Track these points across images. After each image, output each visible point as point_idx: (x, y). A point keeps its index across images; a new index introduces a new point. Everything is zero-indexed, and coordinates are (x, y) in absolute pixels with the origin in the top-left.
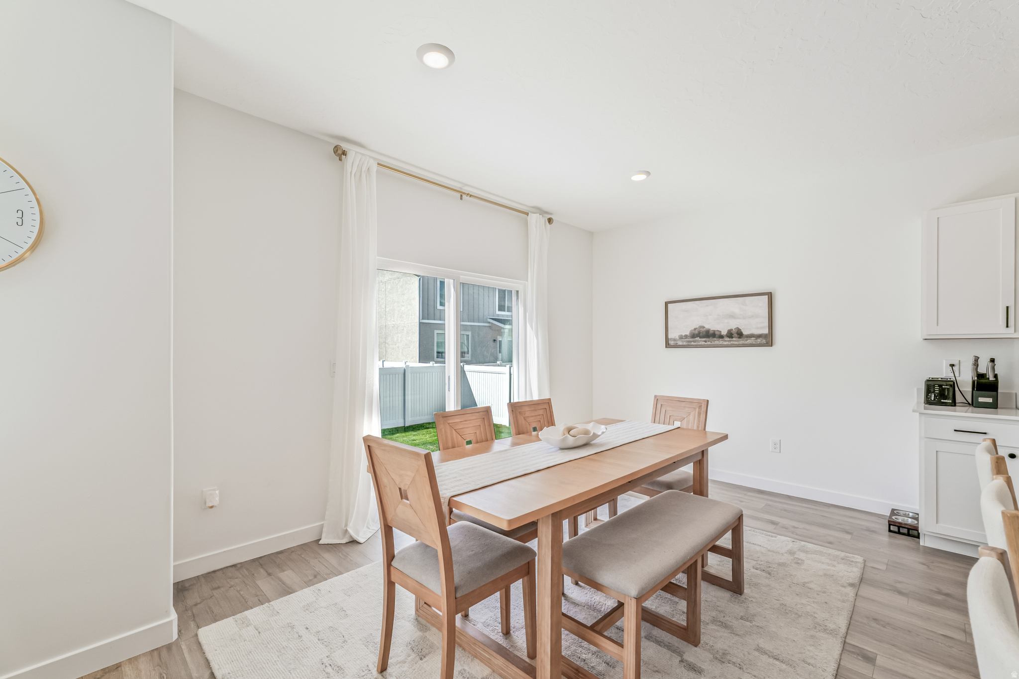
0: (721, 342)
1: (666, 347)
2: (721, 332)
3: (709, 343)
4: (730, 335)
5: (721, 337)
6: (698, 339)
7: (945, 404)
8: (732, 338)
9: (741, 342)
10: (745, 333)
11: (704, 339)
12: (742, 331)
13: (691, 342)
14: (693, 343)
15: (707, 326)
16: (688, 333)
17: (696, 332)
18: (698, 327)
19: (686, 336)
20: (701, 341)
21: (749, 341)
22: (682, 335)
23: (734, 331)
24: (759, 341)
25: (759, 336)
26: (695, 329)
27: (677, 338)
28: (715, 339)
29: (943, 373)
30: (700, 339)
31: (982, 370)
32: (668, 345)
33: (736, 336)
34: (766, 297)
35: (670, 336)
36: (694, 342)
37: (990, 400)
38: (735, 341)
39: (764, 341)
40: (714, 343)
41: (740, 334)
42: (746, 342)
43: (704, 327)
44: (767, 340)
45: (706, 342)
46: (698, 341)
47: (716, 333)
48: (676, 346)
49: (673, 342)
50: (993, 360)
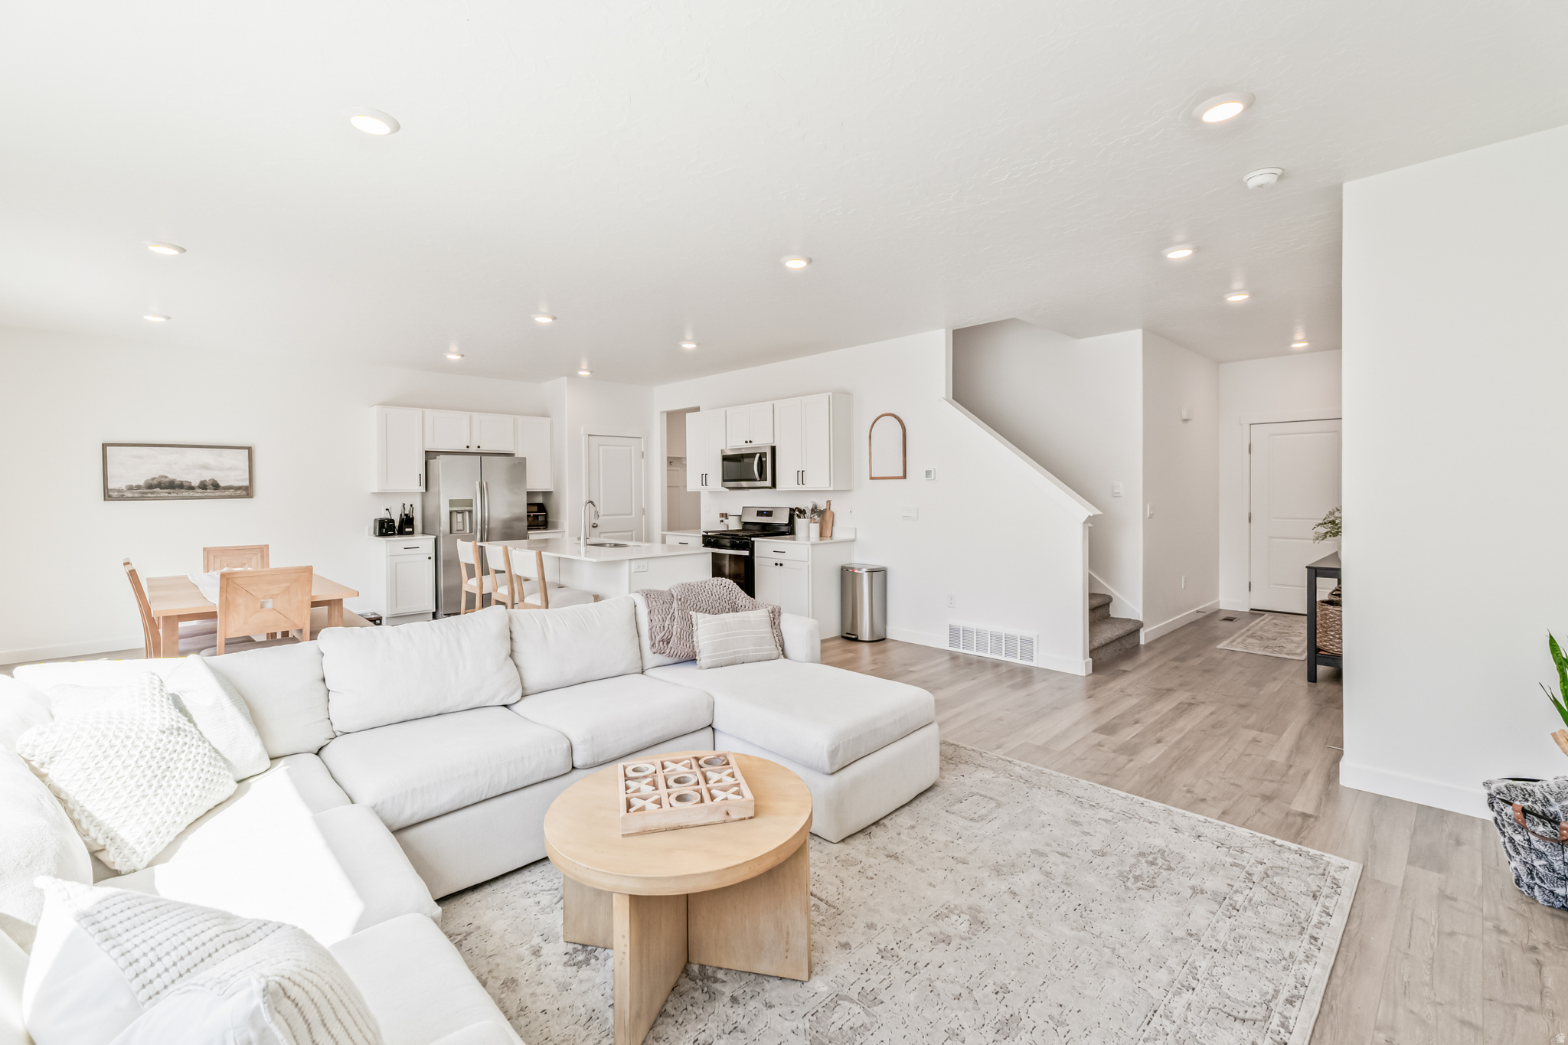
0: (191, 493)
1: (105, 500)
2: (190, 483)
3: (175, 495)
4: (203, 486)
5: (191, 488)
6: (158, 490)
7: (392, 535)
8: (206, 489)
9: (217, 493)
10: (222, 484)
11: (167, 491)
12: (219, 482)
13: (147, 493)
14: (150, 495)
15: (171, 476)
16: (142, 483)
17: (155, 482)
18: (157, 476)
19: (139, 487)
20: (164, 493)
21: (227, 493)
22: (132, 486)
23: (208, 483)
24: (238, 492)
25: (239, 488)
26: (153, 479)
27: (124, 488)
28: (183, 490)
29: (385, 515)
30: (161, 491)
31: (407, 512)
32: (108, 496)
33: (209, 488)
34: (247, 451)
35: (110, 486)
36: (152, 493)
37: (411, 530)
38: (210, 492)
39: (244, 493)
40: (181, 495)
41: (216, 486)
42: (223, 494)
43: (167, 477)
44: (247, 492)
45: (170, 493)
46: (158, 493)
47: (184, 484)
48: (122, 498)
49: (116, 493)
50: (411, 505)
